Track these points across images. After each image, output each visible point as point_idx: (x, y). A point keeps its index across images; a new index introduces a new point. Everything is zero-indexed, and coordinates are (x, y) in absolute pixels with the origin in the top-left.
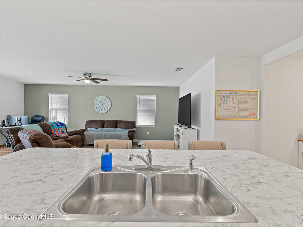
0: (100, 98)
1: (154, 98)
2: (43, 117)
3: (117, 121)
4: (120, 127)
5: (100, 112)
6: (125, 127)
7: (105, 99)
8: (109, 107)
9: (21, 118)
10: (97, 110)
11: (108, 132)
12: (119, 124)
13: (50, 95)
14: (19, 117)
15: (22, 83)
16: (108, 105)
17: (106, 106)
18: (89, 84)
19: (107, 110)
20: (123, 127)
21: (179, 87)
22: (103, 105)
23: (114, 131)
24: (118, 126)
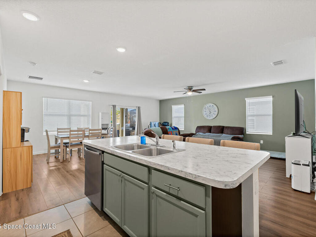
0: (208, 105)
1: (270, 99)
2: (168, 123)
3: (224, 127)
4: (226, 133)
5: (208, 118)
6: (232, 133)
7: (213, 106)
8: (216, 113)
9: (155, 123)
10: (205, 116)
11: (214, 137)
12: (225, 130)
13: (173, 107)
14: (154, 123)
15: (158, 100)
16: (216, 111)
17: (214, 112)
18: (191, 95)
19: (214, 116)
20: (229, 133)
21: (314, 79)
22: (211, 111)
23: (220, 136)
24: (224, 132)
